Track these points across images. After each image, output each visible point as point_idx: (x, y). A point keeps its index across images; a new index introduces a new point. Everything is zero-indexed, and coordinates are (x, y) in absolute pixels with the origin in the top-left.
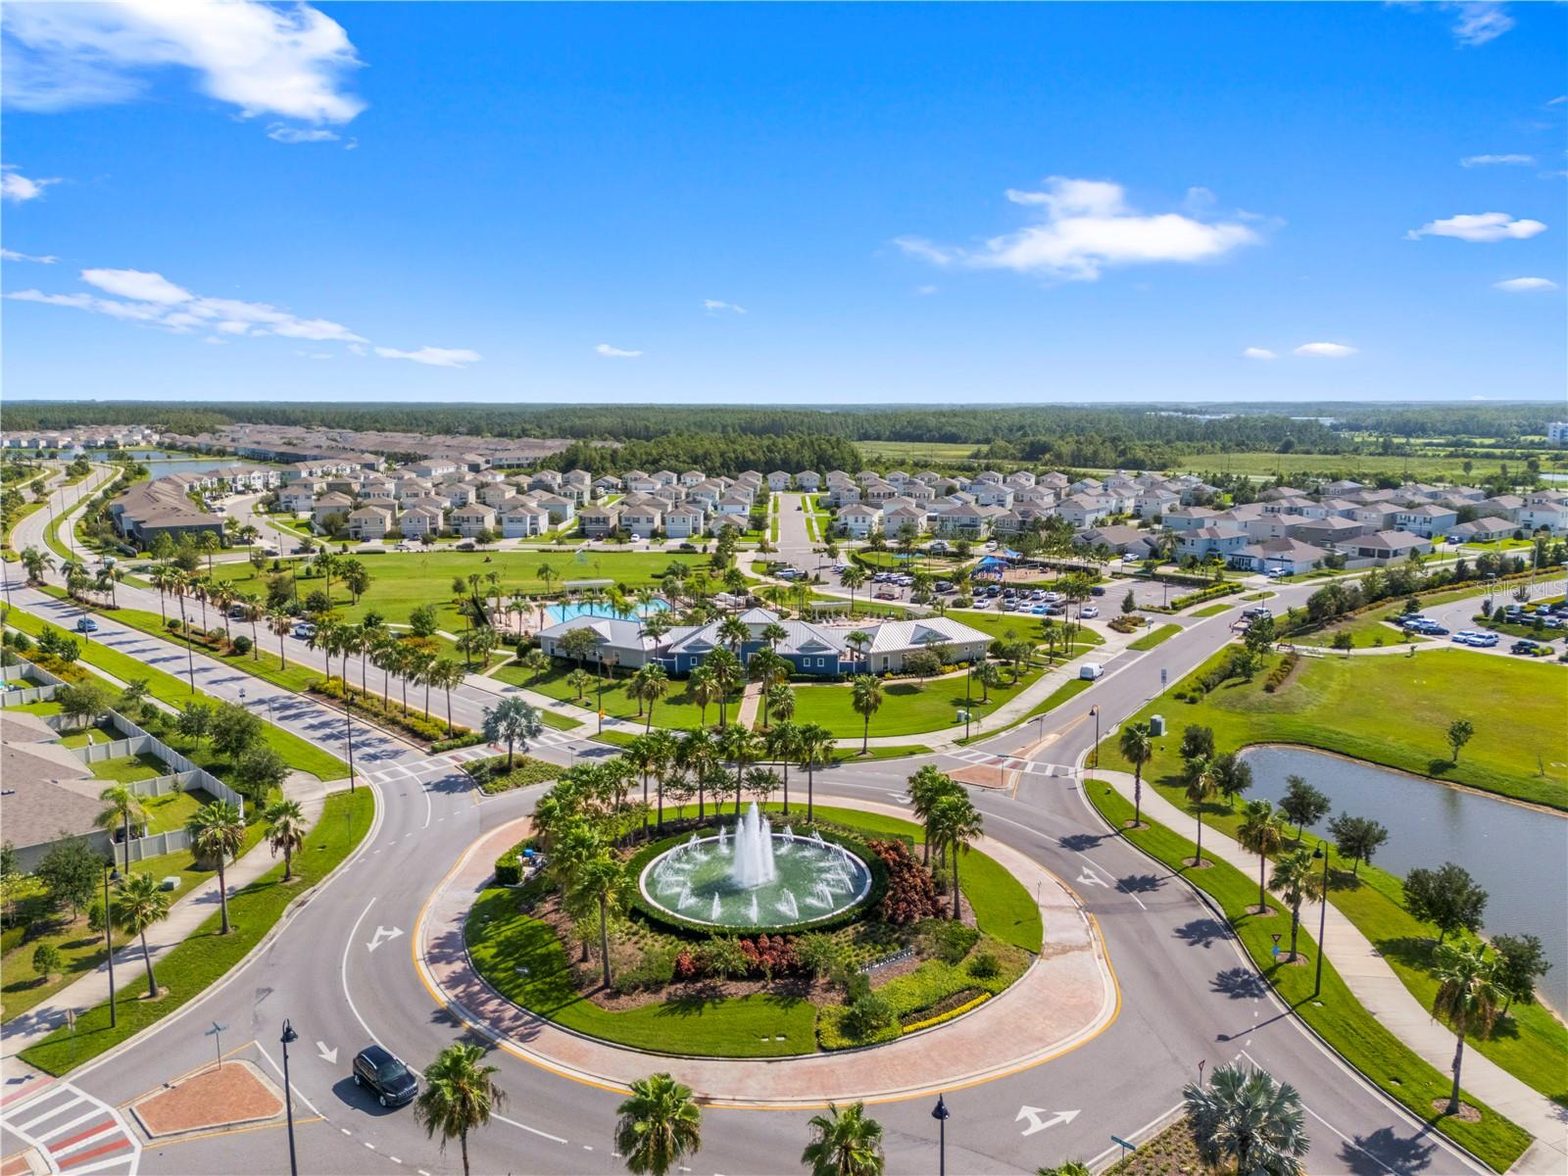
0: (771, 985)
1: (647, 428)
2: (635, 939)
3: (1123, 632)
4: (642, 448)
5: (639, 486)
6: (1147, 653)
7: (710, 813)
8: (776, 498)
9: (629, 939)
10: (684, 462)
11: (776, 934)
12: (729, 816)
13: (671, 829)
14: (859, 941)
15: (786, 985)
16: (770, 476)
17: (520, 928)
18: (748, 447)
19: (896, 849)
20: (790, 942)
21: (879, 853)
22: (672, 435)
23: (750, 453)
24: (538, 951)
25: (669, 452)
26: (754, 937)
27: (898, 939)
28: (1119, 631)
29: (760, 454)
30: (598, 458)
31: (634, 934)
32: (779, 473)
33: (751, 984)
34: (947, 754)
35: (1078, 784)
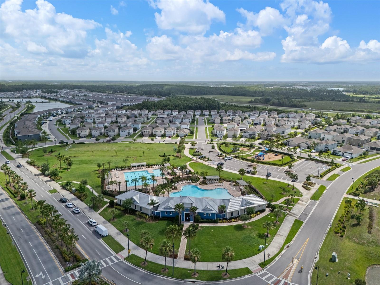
5: (160, 116)
8: (197, 119)
16: (196, 112)
28: (306, 189)
30: (150, 105)
32: (198, 110)
34: (257, 275)
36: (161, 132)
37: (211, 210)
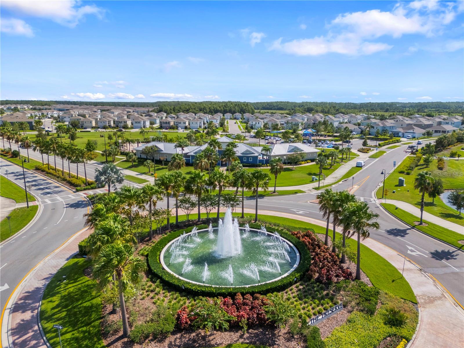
0: (246, 335)
2: (152, 295)
3: (364, 153)
5: (182, 116)
6: (377, 159)
7: (203, 217)
8: (227, 121)
9: (148, 295)
10: (197, 111)
11: (247, 293)
12: (214, 218)
13: (182, 225)
14: (302, 296)
15: (257, 335)
16: (225, 115)
17: (80, 286)
19: (308, 235)
20: (257, 298)
21: (299, 238)
23: (219, 108)
24: (85, 305)
26: (232, 295)
27: (327, 295)
28: (363, 152)
29: (222, 108)
30: (169, 110)
31: (152, 291)
32: (228, 114)
33: (232, 333)
34: (312, 193)
35: (379, 206)
36: (185, 123)
37: (253, 153)
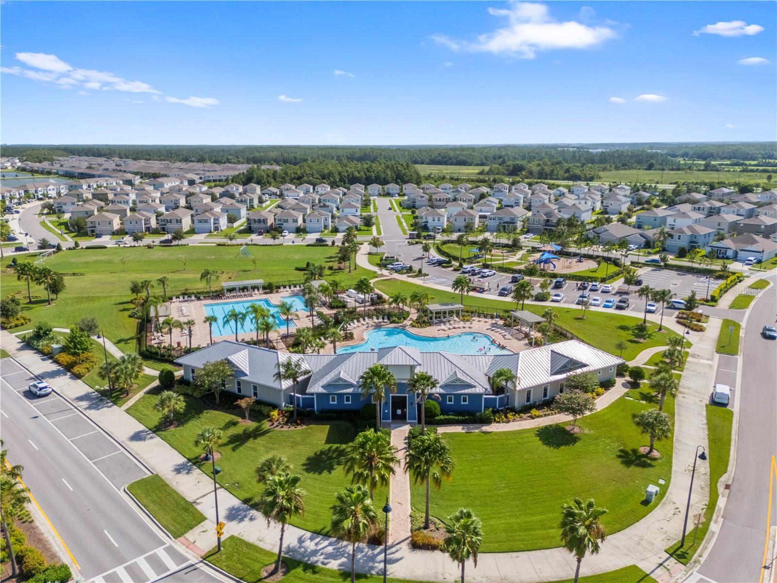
1: (295, 158)
4: (292, 169)
5: (289, 194)
6: (740, 359)
8: (374, 201)
10: (317, 178)
16: (369, 187)
18: (353, 168)
22: (310, 162)
23: (357, 173)
25: (308, 172)
28: (692, 329)
29: (362, 173)
30: (265, 176)
32: (374, 185)
36: (296, 221)
37: (471, 386)
